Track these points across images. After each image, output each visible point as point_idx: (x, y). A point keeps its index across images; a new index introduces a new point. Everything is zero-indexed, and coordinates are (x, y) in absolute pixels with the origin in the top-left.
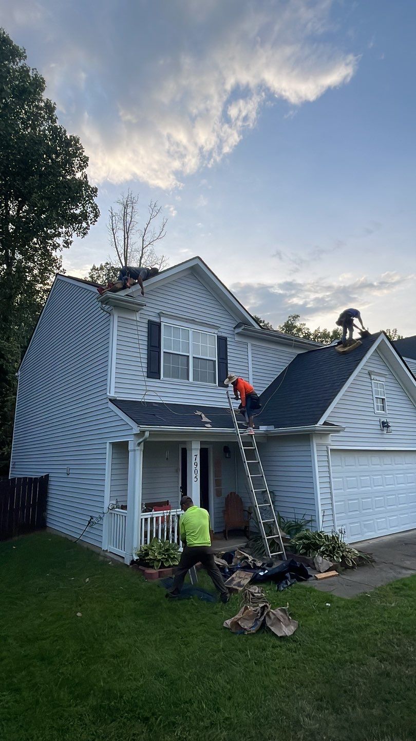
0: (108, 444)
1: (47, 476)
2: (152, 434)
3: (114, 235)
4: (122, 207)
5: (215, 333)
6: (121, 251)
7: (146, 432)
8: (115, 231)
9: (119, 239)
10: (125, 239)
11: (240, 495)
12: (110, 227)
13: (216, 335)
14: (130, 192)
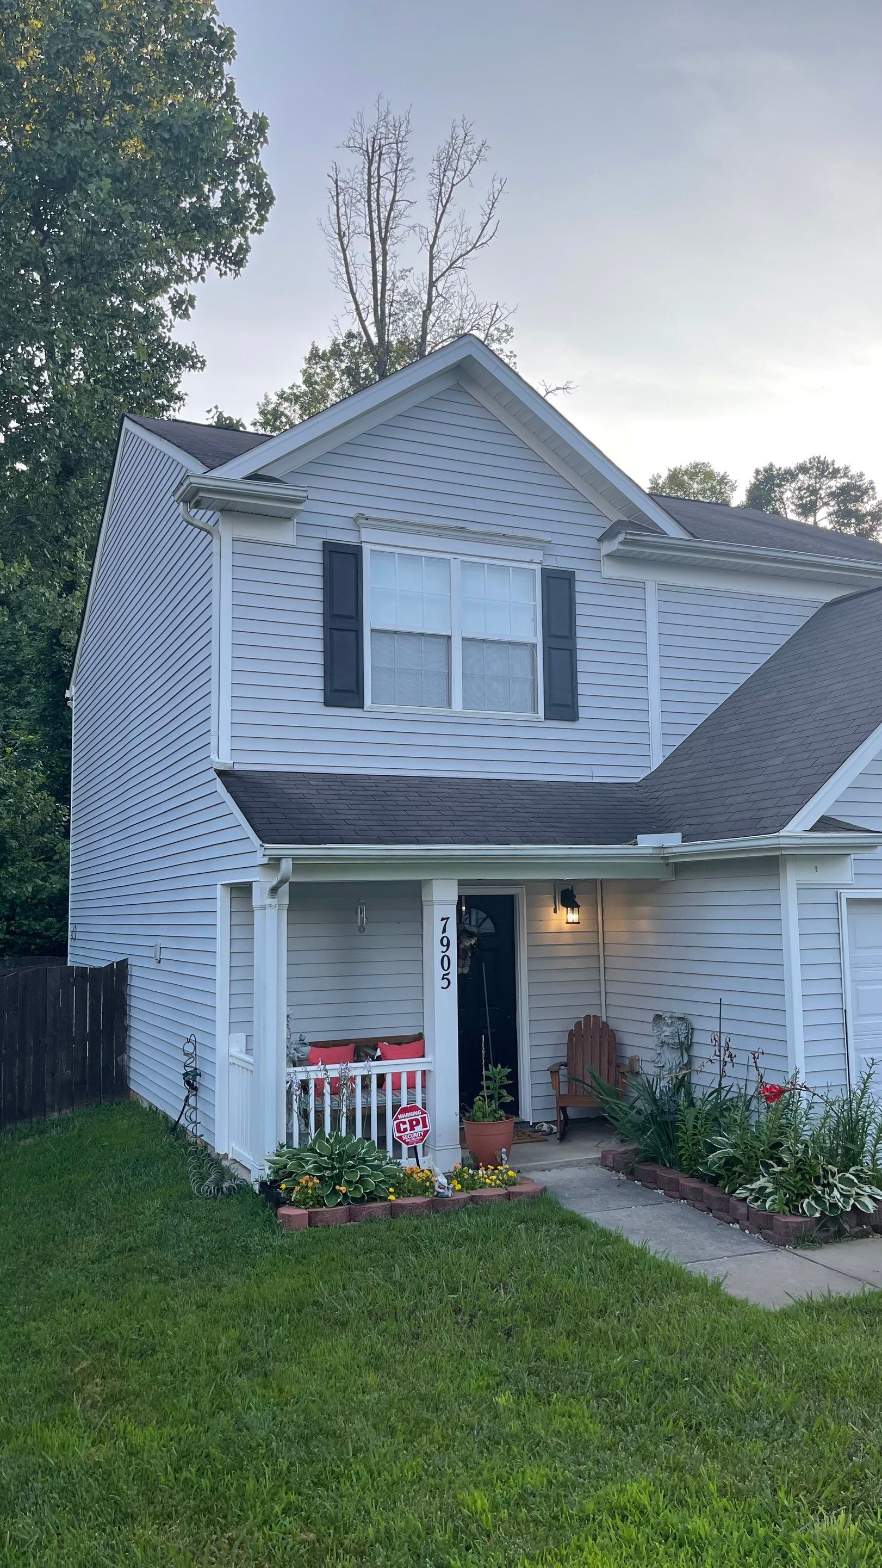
0: (219, 887)
1: (123, 965)
2: (300, 865)
3: (344, 251)
4: (359, 160)
5: (534, 561)
6: (366, 298)
7: (283, 861)
8: (345, 240)
9: (359, 261)
10: (374, 260)
11: (613, 1025)
12: (333, 231)
13: (538, 568)
14: (383, 108)
